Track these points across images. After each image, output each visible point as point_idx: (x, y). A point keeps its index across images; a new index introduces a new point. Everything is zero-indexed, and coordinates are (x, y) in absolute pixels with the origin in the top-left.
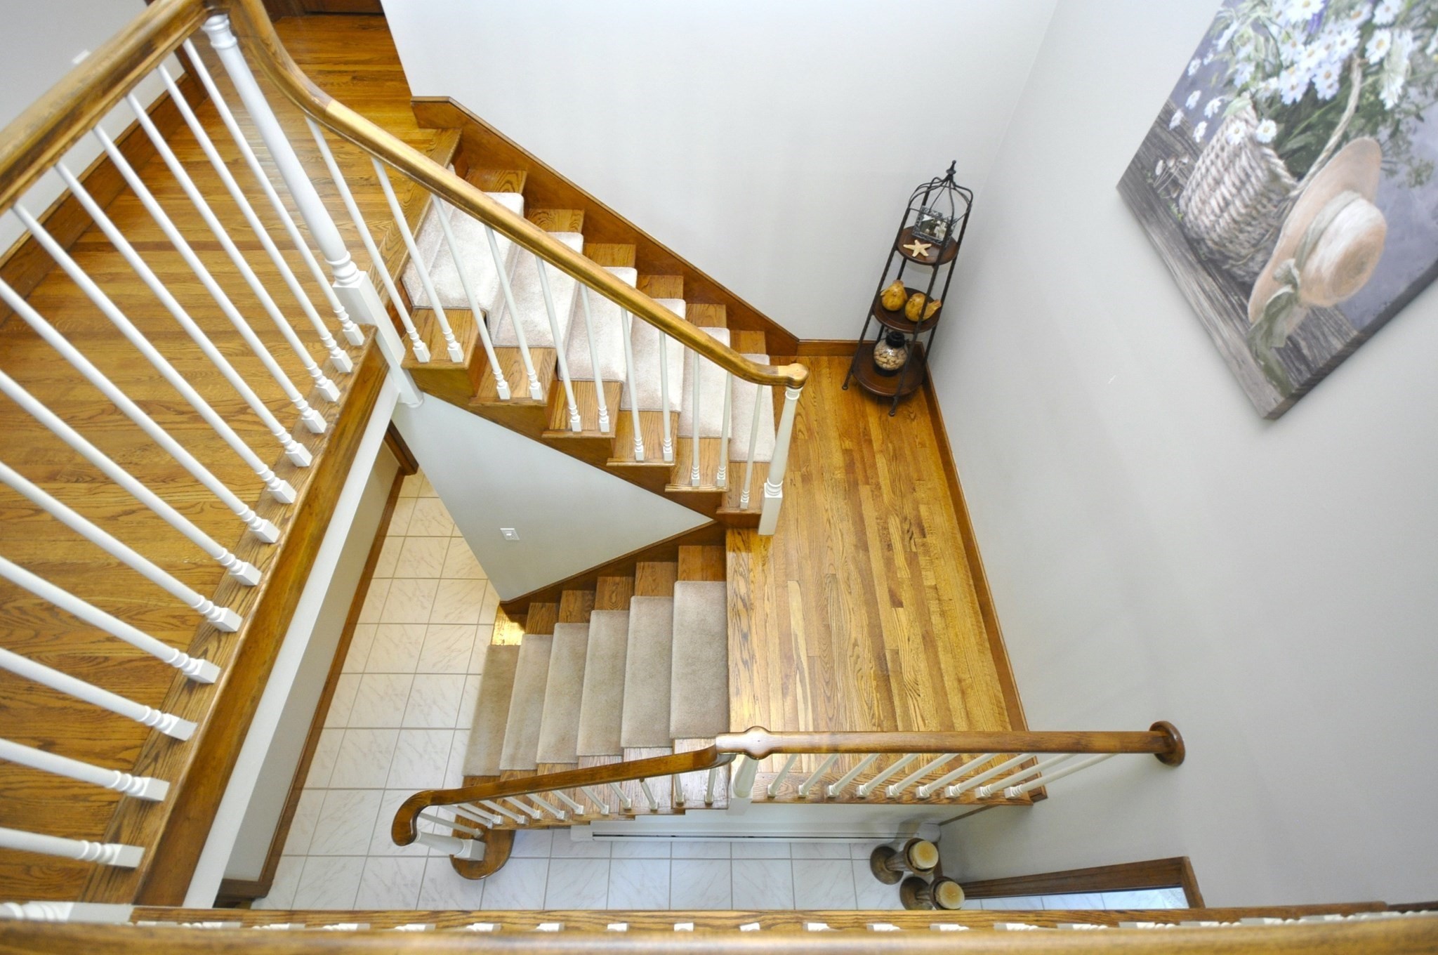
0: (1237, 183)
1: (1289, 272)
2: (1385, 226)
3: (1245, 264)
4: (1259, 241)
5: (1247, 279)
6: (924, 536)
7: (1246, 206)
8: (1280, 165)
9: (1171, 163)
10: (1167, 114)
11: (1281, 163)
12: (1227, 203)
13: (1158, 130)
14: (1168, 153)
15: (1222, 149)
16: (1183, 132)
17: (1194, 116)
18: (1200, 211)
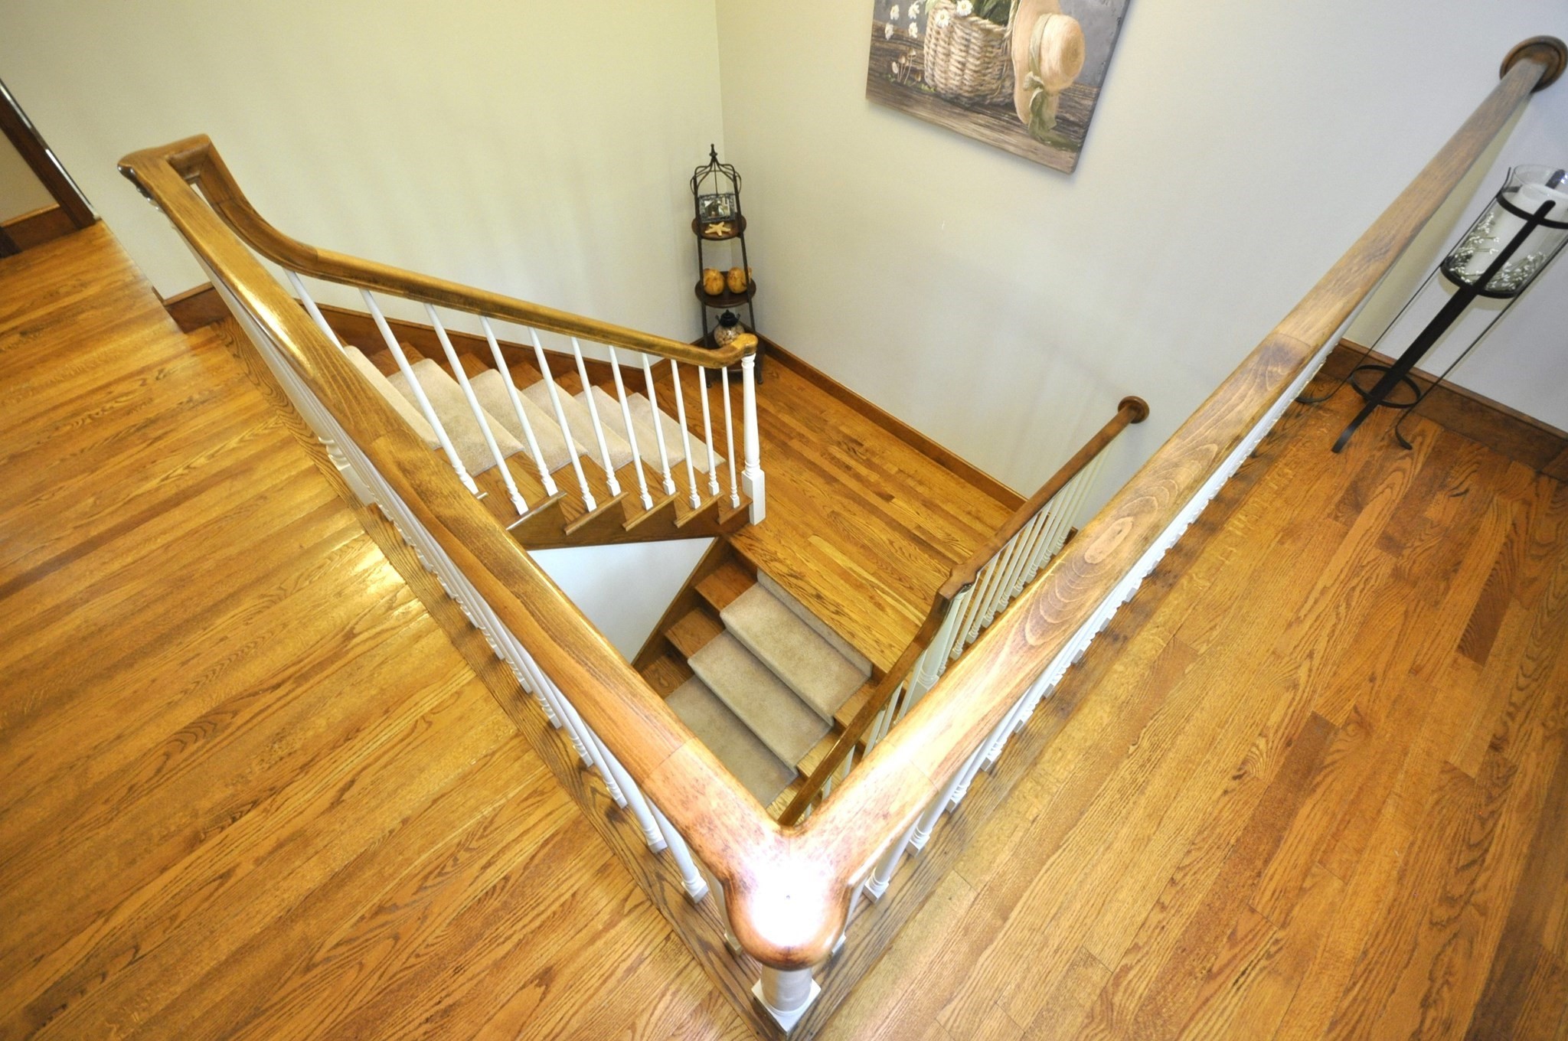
0: (963, 48)
1: (1033, 80)
2: (1076, 23)
3: (1000, 93)
4: (1001, 74)
5: (1007, 101)
6: (861, 445)
7: (978, 59)
8: (987, 24)
9: (903, 60)
10: (878, 33)
11: (987, 21)
12: (964, 64)
13: (878, 44)
14: (896, 55)
15: (938, 33)
16: (898, 37)
17: (903, 21)
18: (946, 79)
